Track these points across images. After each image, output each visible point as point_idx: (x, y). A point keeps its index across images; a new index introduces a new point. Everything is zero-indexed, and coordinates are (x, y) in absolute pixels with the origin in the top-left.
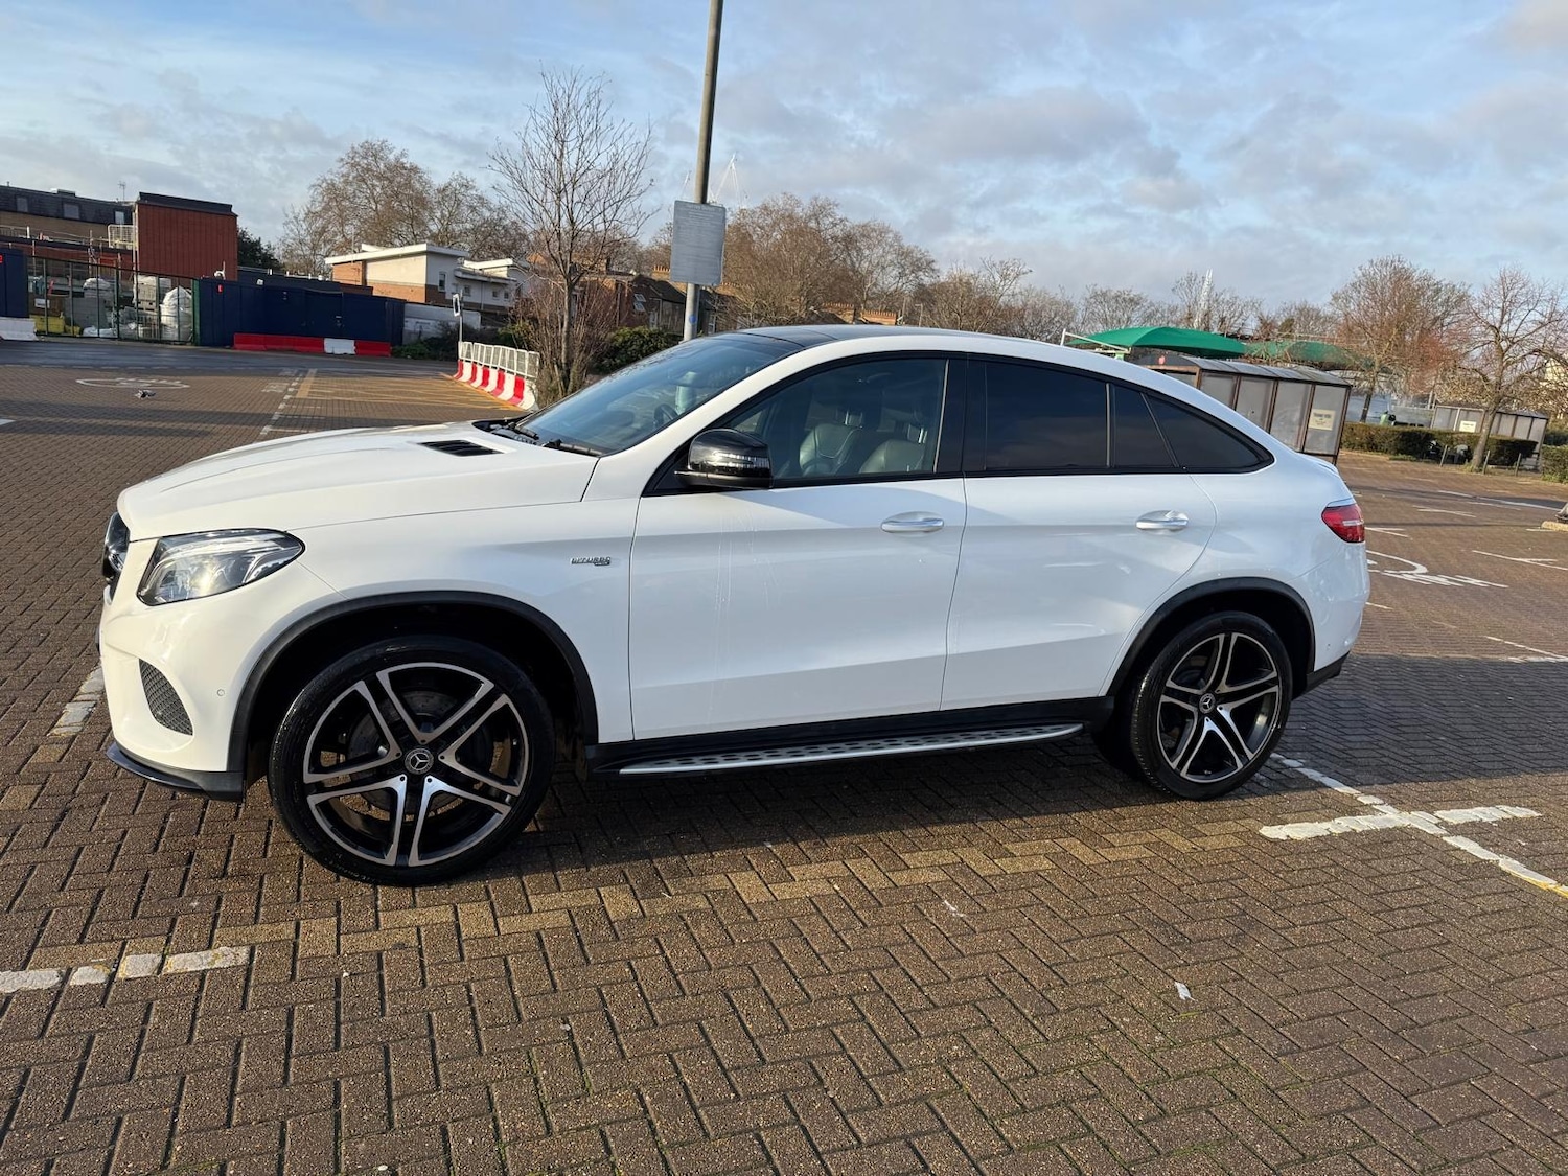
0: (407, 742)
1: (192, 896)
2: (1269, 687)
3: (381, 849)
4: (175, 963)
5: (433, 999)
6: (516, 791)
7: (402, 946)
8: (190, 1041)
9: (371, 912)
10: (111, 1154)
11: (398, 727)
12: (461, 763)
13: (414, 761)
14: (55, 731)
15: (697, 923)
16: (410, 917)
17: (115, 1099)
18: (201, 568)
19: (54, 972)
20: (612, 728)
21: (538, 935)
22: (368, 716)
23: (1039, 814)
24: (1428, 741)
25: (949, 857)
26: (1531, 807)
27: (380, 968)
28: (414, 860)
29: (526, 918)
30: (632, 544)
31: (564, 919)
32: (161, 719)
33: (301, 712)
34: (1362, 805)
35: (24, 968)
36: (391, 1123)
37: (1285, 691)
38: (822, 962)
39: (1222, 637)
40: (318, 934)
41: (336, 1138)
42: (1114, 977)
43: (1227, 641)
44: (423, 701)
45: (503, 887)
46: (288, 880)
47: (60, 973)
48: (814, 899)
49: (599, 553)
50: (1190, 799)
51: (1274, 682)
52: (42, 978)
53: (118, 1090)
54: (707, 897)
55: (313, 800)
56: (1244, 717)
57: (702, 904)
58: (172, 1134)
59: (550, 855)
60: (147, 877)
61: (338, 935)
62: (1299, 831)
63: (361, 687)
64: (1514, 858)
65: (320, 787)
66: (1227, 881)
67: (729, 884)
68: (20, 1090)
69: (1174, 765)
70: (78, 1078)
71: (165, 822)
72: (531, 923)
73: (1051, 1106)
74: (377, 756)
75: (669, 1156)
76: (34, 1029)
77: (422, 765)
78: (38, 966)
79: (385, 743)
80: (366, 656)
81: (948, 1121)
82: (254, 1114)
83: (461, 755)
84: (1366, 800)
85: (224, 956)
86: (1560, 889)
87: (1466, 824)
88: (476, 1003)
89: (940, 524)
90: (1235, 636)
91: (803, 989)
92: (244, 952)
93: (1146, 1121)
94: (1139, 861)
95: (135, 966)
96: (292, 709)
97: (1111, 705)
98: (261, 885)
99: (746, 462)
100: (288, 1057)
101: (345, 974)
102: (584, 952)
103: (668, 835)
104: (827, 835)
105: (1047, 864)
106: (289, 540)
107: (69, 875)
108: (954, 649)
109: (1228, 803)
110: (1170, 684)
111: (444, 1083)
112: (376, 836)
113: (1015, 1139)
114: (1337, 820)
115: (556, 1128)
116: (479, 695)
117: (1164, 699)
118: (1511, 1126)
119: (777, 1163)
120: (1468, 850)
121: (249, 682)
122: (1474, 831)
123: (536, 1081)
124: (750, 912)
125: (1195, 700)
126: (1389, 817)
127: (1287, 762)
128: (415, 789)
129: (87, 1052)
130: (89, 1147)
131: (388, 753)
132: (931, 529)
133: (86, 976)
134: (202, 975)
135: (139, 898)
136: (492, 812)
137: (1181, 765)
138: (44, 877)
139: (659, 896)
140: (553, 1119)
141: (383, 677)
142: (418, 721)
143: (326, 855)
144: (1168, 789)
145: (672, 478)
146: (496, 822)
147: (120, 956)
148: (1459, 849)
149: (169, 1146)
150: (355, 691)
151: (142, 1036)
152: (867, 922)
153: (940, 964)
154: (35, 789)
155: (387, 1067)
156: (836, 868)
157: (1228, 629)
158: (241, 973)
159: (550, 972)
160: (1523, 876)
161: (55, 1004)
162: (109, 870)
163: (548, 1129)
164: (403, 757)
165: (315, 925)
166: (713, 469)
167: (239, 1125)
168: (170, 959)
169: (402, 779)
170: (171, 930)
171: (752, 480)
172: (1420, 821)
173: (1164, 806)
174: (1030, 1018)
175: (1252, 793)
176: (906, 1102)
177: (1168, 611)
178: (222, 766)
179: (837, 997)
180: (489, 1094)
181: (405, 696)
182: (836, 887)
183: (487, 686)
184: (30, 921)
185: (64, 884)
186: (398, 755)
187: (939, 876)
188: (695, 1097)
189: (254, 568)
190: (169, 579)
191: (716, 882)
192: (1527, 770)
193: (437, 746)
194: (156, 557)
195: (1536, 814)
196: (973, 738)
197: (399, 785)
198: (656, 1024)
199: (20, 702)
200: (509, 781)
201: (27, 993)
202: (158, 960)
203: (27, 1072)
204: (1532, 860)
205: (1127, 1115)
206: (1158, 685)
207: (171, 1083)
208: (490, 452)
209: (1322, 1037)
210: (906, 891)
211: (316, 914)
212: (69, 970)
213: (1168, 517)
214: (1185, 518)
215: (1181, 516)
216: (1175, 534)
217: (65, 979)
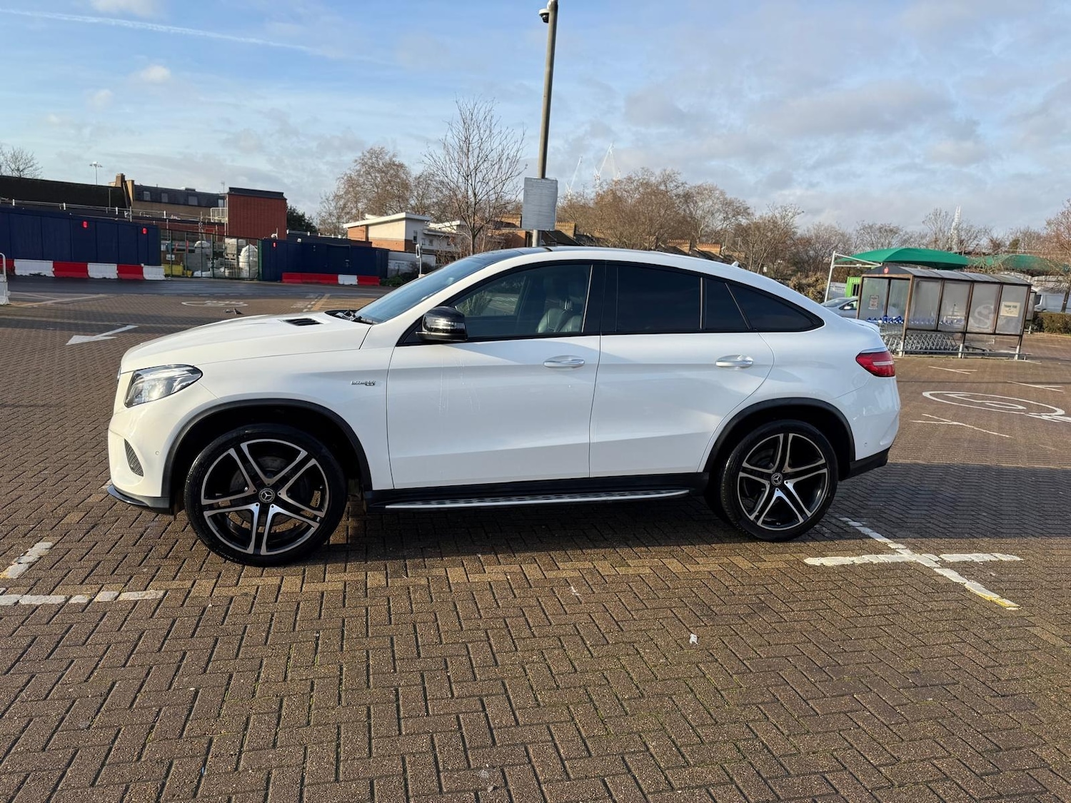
0: (259, 485)
1: (145, 566)
2: (821, 469)
3: (246, 545)
4: (124, 596)
5: (252, 618)
6: (322, 514)
7: (246, 594)
8: (119, 630)
9: (236, 578)
10: (63, 675)
11: (255, 477)
12: (290, 497)
13: (264, 495)
14: (103, 487)
15: (415, 591)
16: (257, 581)
17: (74, 652)
18: (153, 387)
19: (63, 597)
20: (380, 482)
21: (323, 594)
22: (239, 471)
23: (660, 545)
24: (972, 515)
25: (588, 565)
26: (1018, 555)
27: (230, 603)
28: (264, 551)
29: (319, 584)
30: (388, 373)
31: (341, 586)
32: (132, 469)
33: (200, 464)
34: (890, 548)
35: (49, 595)
36: (205, 671)
37: (831, 473)
38: (479, 612)
39: (781, 436)
40: (204, 586)
41: (175, 675)
42: (654, 629)
43: (786, 439)
44: (272, 462)
45: (309, 570)
46: (198, 562)
47: (66, 597)
48: (492, 583)
49: (368, 378)
50: (766, 541)
51: (823, 466)
52: (57, 599)
53: (75, 649)
54: (428, 579)
55: (207, 514)
56: (806, 490)
57: (424, 582)
58: (95, 668)
59: (347, 556)
60: (126, 556)
61: (215, 587)
62: (830, 561)
63: (232, 452)
64: (979, 582)
65: (211, 507)
66: (763, 585)
67: (445, 574)
68: (30, 646)
69: (752, 517)
70: (59, 642)
71: (145, 532)
72: (320, 587)
73: (575, 687)
74: (243, 491)
75: (343, 694)
76: (45, 620)
77: (268, 498)
78: (57, 594)
79: (248, 486)
80: (234, 435)
81: (510, 691)
82: (139, 662)
83: (291, 493)
84: (893, 546)
85: (152, 594)
86: (1001, 600)
87: (959, 562)
88: (273, 623)
89: (583, 362)
90: (791, 436)
91: (460, 625)
92: (161, 593)
93: (628, 699)
94: (710, 572)
95: (104, 596)
96: (195, 462)
97: (707, 477)
98: (183, 563)
99: (453, 326)
100: (165, 639)
101: (210, 605)
102: (344, 601)
103: (422, 549)
104: (518, 551)
105: (648, 571)
106: (195, 371)
107: (87, 554)
108: (596, 438)
109: (792, 545)
110: (745, 464)
111: (240, 655)
112: (243, 537)
113: (544, 702)
114: (863, 556)
115: (289, 678)
116: (299, 459)
117: (742, 474)
118: (865, 719)
119: (401, 702)
120: (947, 576)
121: (172, 448)
122: (964, 568)
123: (289, 658)
124: (450, 587)
125: (768, 477)
126: (904, 554)
127: (852, 523)
129: (67, 632)
130: (54, 671)
131: (249, 490)
132: (577, 366)
133: (79, 599)
134: (137, 602)
135: (118, 566)
136: (309, 527)
137: (757, 518)
138: (75, 554)
139: (401, 577)
140: (290, 674)
141: (244, 446)
142: (265, 473)
143: (215, 546)
144: (749, 534)
145: (413, 336)
146: (312, 530)
147: (99, 592)
148: (942, 576)
149: (92, 673)
150: (229, 454)
151: (96, 626)
152: (517, 595)
153: (549, 617)
154: (83, 514)
155: (214, 647)
156: (516, 568)
157: (786, 431)
158: (157, 602)
159: (321, 610)
160: (978, 593)
161: (59, 611)
162: (107, 553)
163: (285, 678)
164: (258, 492)
165: (204, 582)
166: (437, 330)
167: (129, 666)
168: (123, 594)
170: (128, 581)
171: (456, 336)
172: (927, 560)
173: (747, 545)
174: (588, 646)
175: (814, 540)
176: (490, 680)
177: (741, 418)
178: (159, 495)
179: (478, 629)
180: (261, 662)
181: (259, 460)
182: (509, 577)
183: (303, 453)
184: (58, 574)
185: (82, 558)
186: (254, 491)
187: (576, 574)
188: (371, 670)
189: (177, 386)
190: (139, 394)
191: (439, 572)
192: (1037, 535)
193: (277, 487)
194: (133, 380)
195: (1019, 559)
196: (612, 495)
197: (255, 508)
198: (367, 636)
199: (90, 473)
200: (319, 509)
201: (47, 605)
202: (117, 594)
203: (36, 638)
204: (990, 585)
205: (619, 695)
206: (738, 467)
207: (102, 648)
208: (318, 323)
209: (769, 667)
210: (551, 581)
211: (206, 577)
212: (71, 597)
213: (739, 359)
214: (751, 360)
215: (749, 359)
216: (744, 369)
217: (67, 600)
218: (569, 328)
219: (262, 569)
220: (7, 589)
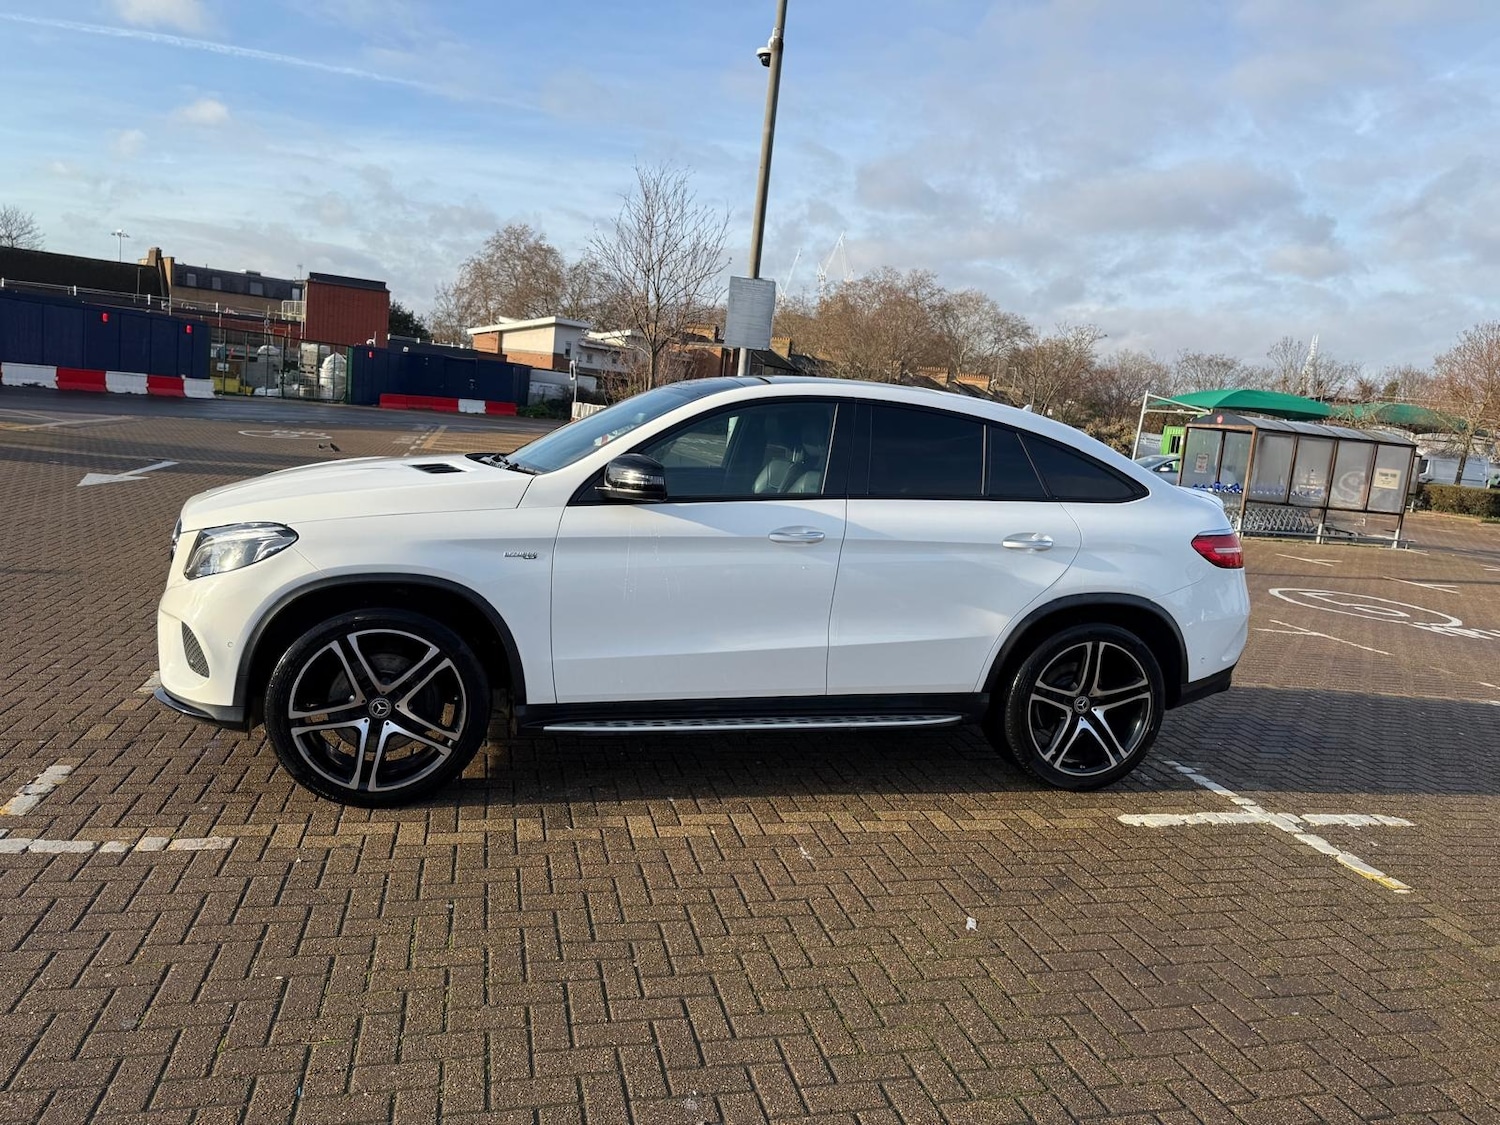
0: (371, 693)
1: (205, 803)
2: (1142, 693)
3: (348, 777)
4: (177, 845)
5: (357, 880)
6: (455, 736)
7: (348, 846)
8: (171, 892)
9: (333, 822)
10: (95, 953)
11: (364, 682)
12: (412, 711)
13: (376, 708)
14: (140, 690)
15: (584, 848)
16: (362, 828)
17: (108, 922)
18: (228, 552)
19: (91, 843)
20: (538, 692)
21: (455, 848)
22: (343, 672)
23: (921, 792)
24: (1343, 762)
25: (822, 817)
26: (1407, 818)
27: (326, 858)
28: (372, 786)
29: (450, 836)
30: (555, 543)
31: (480, 838)
32: (192, 666)
33: (289, 662)
34: (1234, 804)
35: (71, 839)
36: (295, 953)
37: (1156, 697)
38: (674, 880)
39: (1089, 645)
40: (289, 833)
41: (254, 957)
42: (916, 909)
43: (1095, 649)
44: (388, 662)
45: (437, 814)
46: (279, 799)
47: (95, 844)
48: (690, 840)
49: (528, 548)
50: (1066, 790)
51: (1145, 689)
52: (82, 846)
53: (112, 917)
54: (601, 831)
55: (296, 731)
56: (1121, 721)
57: (595, 835)
58: (141, 945)
59: (487, 795)
60: (176, 788)
61: (303, 835)
62: (1154, 820)
63: (335, 646)
64: (1355, 854)
65: (301, 722)
66: (1063, 851)
67: (624, 824)
68: (47, 911)
69: (1047, 757)
70: (88, 907)
71: (201, 755)
72: (452, 839)
73: (811, 988)
74: (347, 701)
75: (490, 990)
76: (67, 876)
77: (382, 711)
78: (81, 839)
79: (354, 694)
80: (340, 622)
81: (721, 990)
82: (203, 937)
83: (413, 704)
84: (1237, 801)
85: (216, 842)
86: (1387, 880)
87: (1327, 826)
88: (388, 886)
89: (822, 536)
90: (1102, 645)
91: (649, 896)
92: (229, 842)
93: (885, 1005)
94: (990, 832)
95: (149, 844)
96: (283, 659)
97: (986, 700)
98: (258, 800)
99: (648, 480)
100: (237, 907)
101: (299, 860)
102: (486, 859)
103: (590, 788)
104: (724, 795)
105: (905, 828)
106: (288, 533)
107: (121, 784)
108: (837, 640)
109: (1101, 796)
110: (1039, 683)
111: (344, 932)
112: (345, 768)
113: (769, 1006)
114: (1198, 814)
115: (414, 965)
116: (427, 657)
117: (1034, 697)
118: (1209, 1039)
119: (571, 1002)
120: (1313, 845)
121: (251, 637)
122: (1335, 835)
123: (413, 937)
124: (632, 843)
125: (1070, 701)
126: (1252, 813)
127: (1181, 769)
128: (375, 729)
129: (98, 892)
130: (83, 948)
131: (356, 700)
132: (814, 541)
133: (113, 847)
134: (194, 854)
135: (166, 801)
136: (437, 753)
137: (1054, 758)
138: (104, 783)
139: (564, 828)
140: (414, 960)
141: (352, 638)
142: (379, 676)
143: (304, 777)
144: (1043, 780)
145: (591, 493)
146: (441, 760)
147: (140, 837)
148: (1306, 844)
149: (137, 951)
150: (331, 649)
151: (139, 886)
152: (726, 857)
153: (772, 889)
154: (113, 727)
155: (307, 919)
156: (722, 819)
157: (1096, 638)
158: (223, 853)
159: (453, 871)
160: (1354, 868)
161: (85, 863)
162: (150, 783)
163: (408, 965)
164: (368, 703)
165: (288, 828)
166: (624, 485)
167: (189, 943)
168: (174, 841)
169: (366, 721)
170: (181, 824)
171: (651, 495)
172: (1283, 821)
173: (1039, 794)
174: (827, 930)
175: (1130, 789)
176: (694, 974)
177: (1035, 619)
178: (229, 702)
179: (674, 904)
180: (374, 941)
181: (372, 658)
182: (713, 832)
183: (434, 651)
184: (82, 811)
185: (115, 790)
186: (363, 701)
187: (807, 830)
188: (528, 956)
189: (261, 552)
190: (206, 561)
191: (616, 821)
192: (1430, 790)
193: (394, 696)
194: (198, 542)
195: (1408, 824)
196: (857, 721)
197: (363, 725)
198: (520, 909)
199: (120, 669)
200: (452, 728)
201: (69, 854)
202: (167, 841)
203: (55, 901)
204: (1369, 858)
205: (872, 1000)
206: (1029, 686)
207: (149, 917)
208: (460, 471)
209: (1075, 964)
210: (771, 838)
211: (291, 820)
212: (102, 843)
213: (1034, 538)
214: (1050, 540)
215: (1047, 538)
216: (1041, 553)
217: (97, 848)
218: (800, 487)
219: (369, 810)
220: (11, 830)
